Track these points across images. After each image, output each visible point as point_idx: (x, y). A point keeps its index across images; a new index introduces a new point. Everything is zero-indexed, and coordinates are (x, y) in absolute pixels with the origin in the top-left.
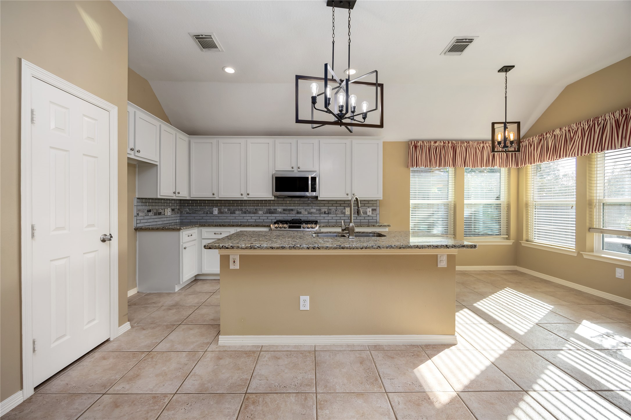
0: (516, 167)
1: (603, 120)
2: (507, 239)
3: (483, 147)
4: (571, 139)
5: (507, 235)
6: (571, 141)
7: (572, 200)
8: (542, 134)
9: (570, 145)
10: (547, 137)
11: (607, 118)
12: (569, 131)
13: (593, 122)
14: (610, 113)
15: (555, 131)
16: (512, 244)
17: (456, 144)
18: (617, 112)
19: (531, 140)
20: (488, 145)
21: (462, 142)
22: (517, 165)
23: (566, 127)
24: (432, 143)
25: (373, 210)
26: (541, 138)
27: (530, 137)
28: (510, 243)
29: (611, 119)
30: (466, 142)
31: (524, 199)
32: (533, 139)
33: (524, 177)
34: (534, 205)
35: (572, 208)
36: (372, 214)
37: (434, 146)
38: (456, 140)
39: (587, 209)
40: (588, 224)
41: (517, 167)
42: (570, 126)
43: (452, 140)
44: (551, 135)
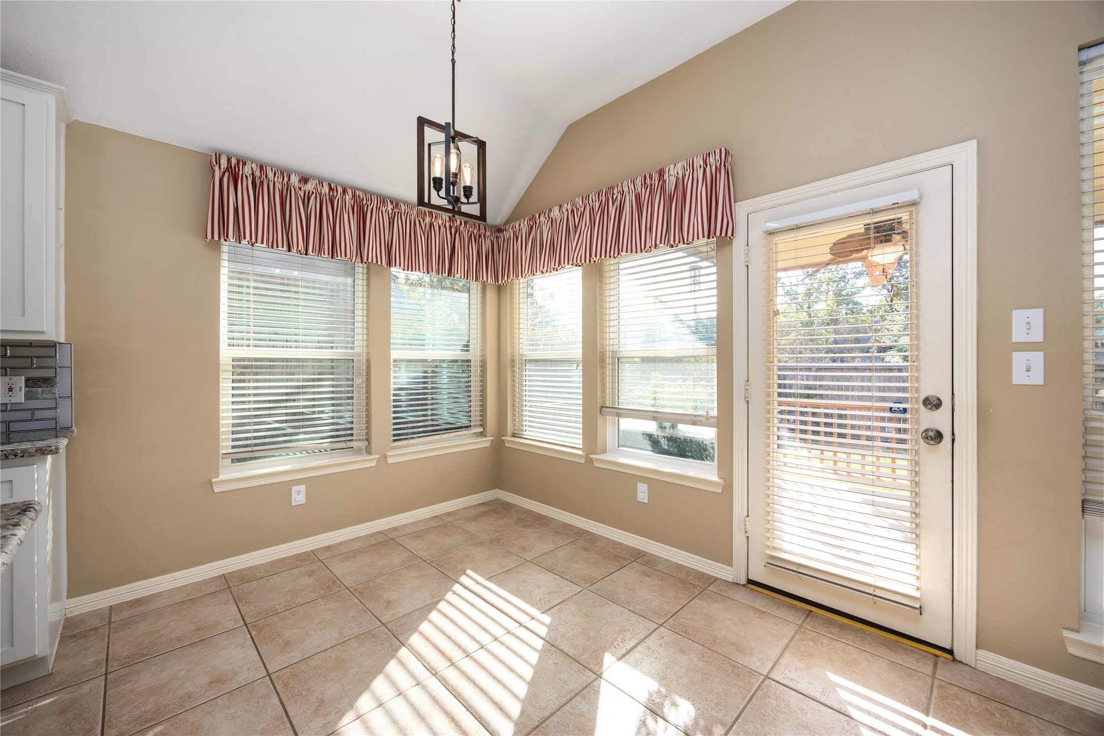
0: (494, 283)
1: (619, 194)
2: (482, 434)
3: (431, 225)
4: (576, 228)
5: (481, 425)
6: (576, 233)
7: (577, 352)
8: (533, 216)
9: (574, 240)
10: (541, 223)
11: (626, 189)
12: (572, 211)
13: (605, 196)
14: (630, 181)
15: (553, 210)
16: (489, 445)
17: (365, 202)
18: (639, 178)
19: (517, 226)
20: (440, 222)
21: (383, 199)
22: (497, 280)
23: (567, 204)
24: (294, 180)
25: (31, 383)
26: (532, 224)
27: (516, 221)
28: (484, 443)
29: (631, 192)
30: (392, 203)
31: (509, 349)
32: (519, 226)
33: (508, 304)
34: (524, 362)
35: (577, 369)
36: (28, 397)
37: (300, 189)
38: (365, 192)
39: (598, 369)
40: (599, 400)
41: (496, 284)
42: (573, 204)
43: (354, 189)
44: (546, 218)
